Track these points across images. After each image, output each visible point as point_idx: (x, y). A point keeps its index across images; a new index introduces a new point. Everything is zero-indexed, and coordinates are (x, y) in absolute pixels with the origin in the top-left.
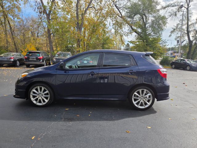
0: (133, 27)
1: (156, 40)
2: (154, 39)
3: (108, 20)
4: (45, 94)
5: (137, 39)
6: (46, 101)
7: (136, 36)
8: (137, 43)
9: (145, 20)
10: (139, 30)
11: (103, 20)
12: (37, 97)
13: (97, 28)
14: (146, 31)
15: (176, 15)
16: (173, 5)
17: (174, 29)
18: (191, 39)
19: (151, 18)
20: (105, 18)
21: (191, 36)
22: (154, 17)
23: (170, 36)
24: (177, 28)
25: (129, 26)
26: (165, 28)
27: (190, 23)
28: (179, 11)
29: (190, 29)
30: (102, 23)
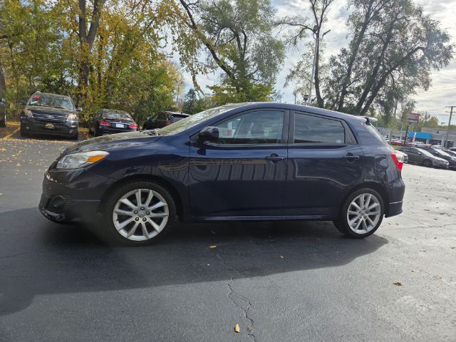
0: (217, 54)
1: (264, 90)
2: (261, 88)
3: (163, 28)
4: (154, 211)
5: (225, 82)
6: (158, 228)
7: (222, 75)
8: (225, 92)
9: (242, 43)
10: (231, 64)
11: (152, 25)
12: (133, 219)
13: (136, 42)
14: (244, 68)
15: (295, 43)
16: (292, 21)
17: (293, 72)
18: (322, 95)
19: (254, 41)
20: (158, 23)
21: (321, 89)
22: (262, 39)
23: (285, 85)
24: (298, 70)
25: (208, 49)
26: (281, 67)
27: (320, 64)
28: (301, 37)
29: (321, 76)
30: (149, 32)
